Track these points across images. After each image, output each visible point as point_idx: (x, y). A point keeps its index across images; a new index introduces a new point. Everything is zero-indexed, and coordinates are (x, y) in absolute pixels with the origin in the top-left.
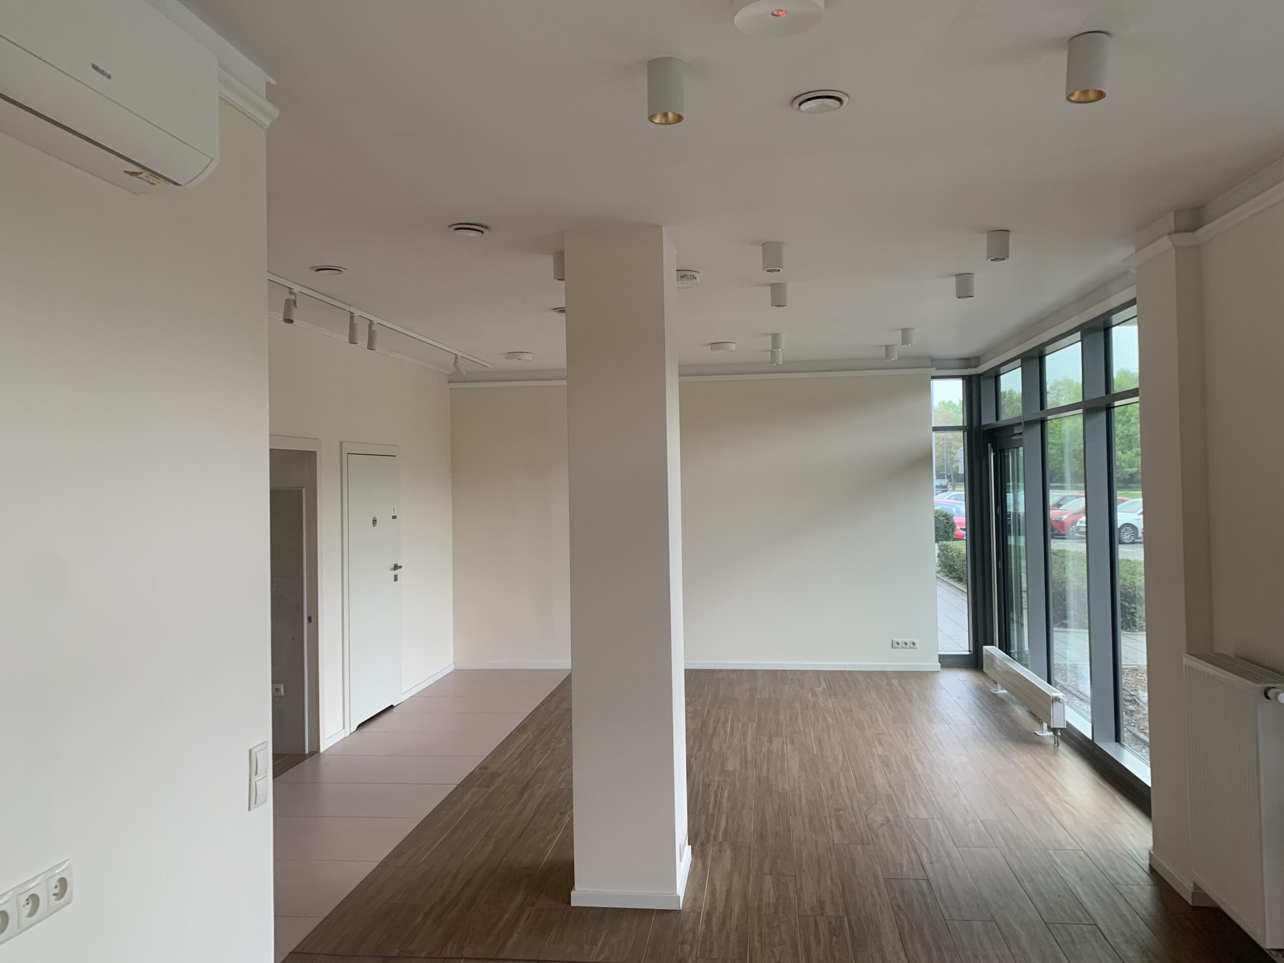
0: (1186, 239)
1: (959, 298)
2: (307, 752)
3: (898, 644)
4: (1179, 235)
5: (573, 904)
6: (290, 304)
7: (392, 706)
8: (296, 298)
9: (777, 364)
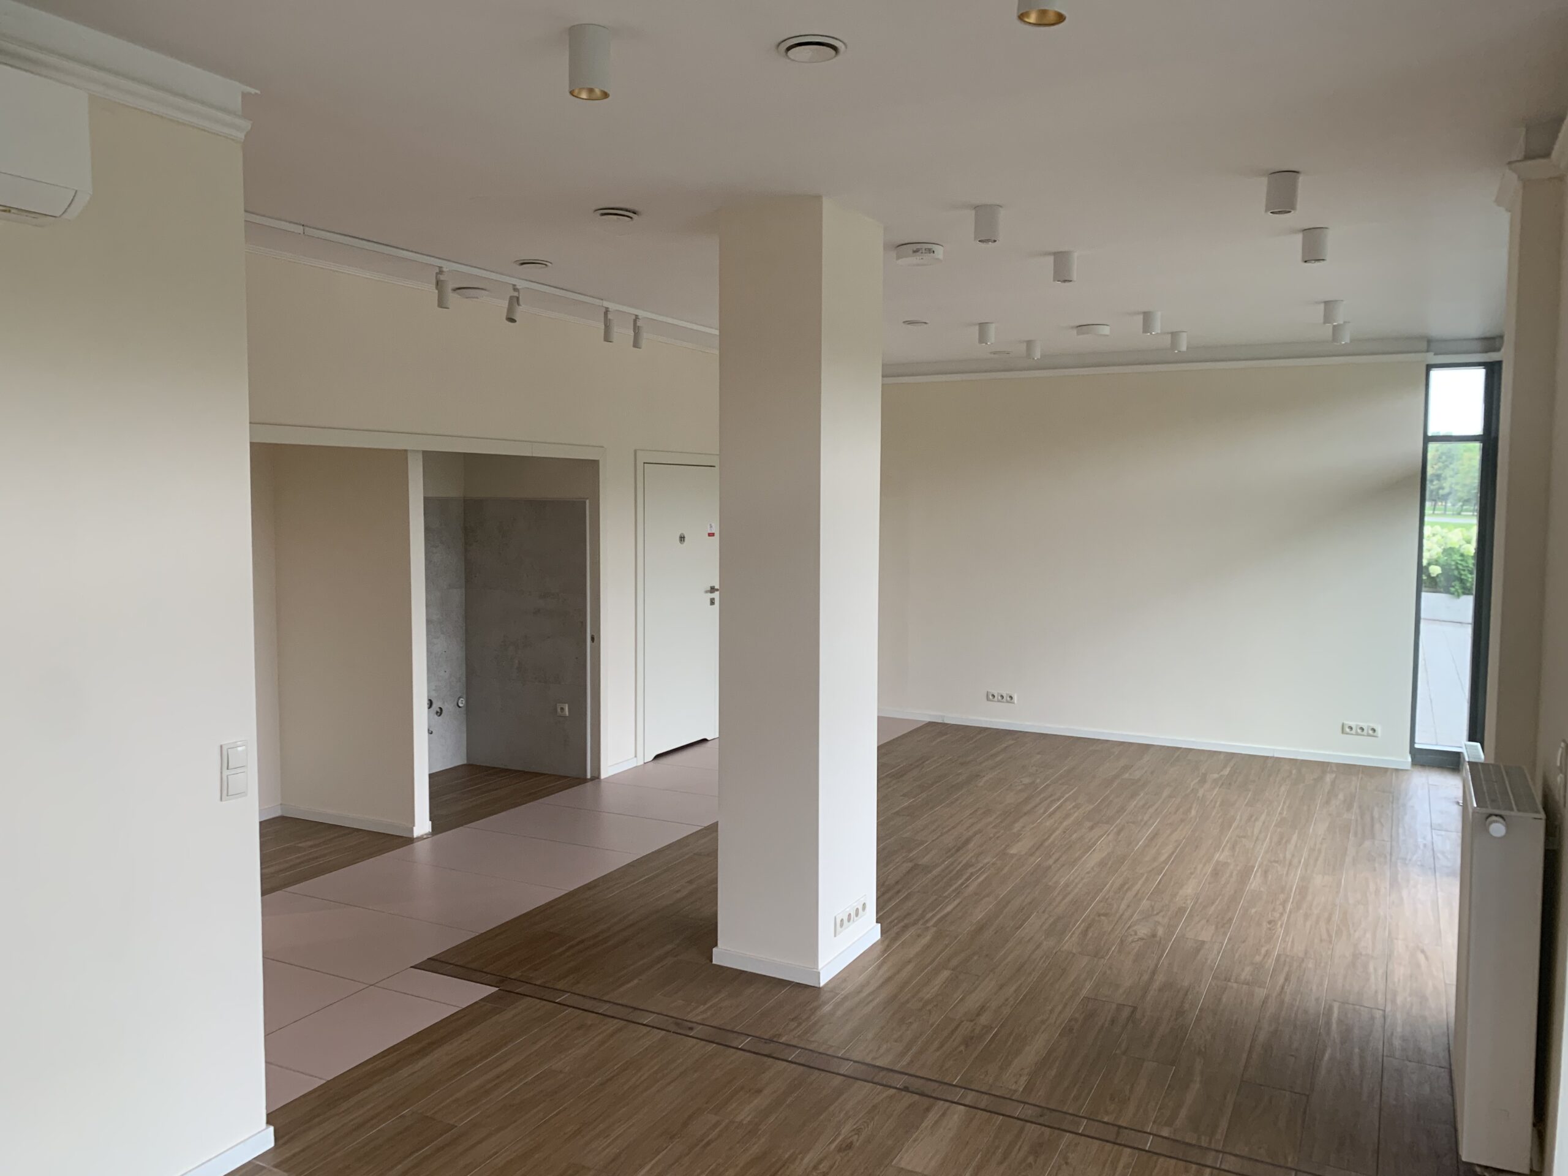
0: (1537, 168)
1: (1306, 262)
2: (589, 776)
3: (1351, 728)
4: (1529, 163)
5: (714, 962)
6: (514, 301)
7: (705, 740)
8: (519, 295)
9: (1180, 351)
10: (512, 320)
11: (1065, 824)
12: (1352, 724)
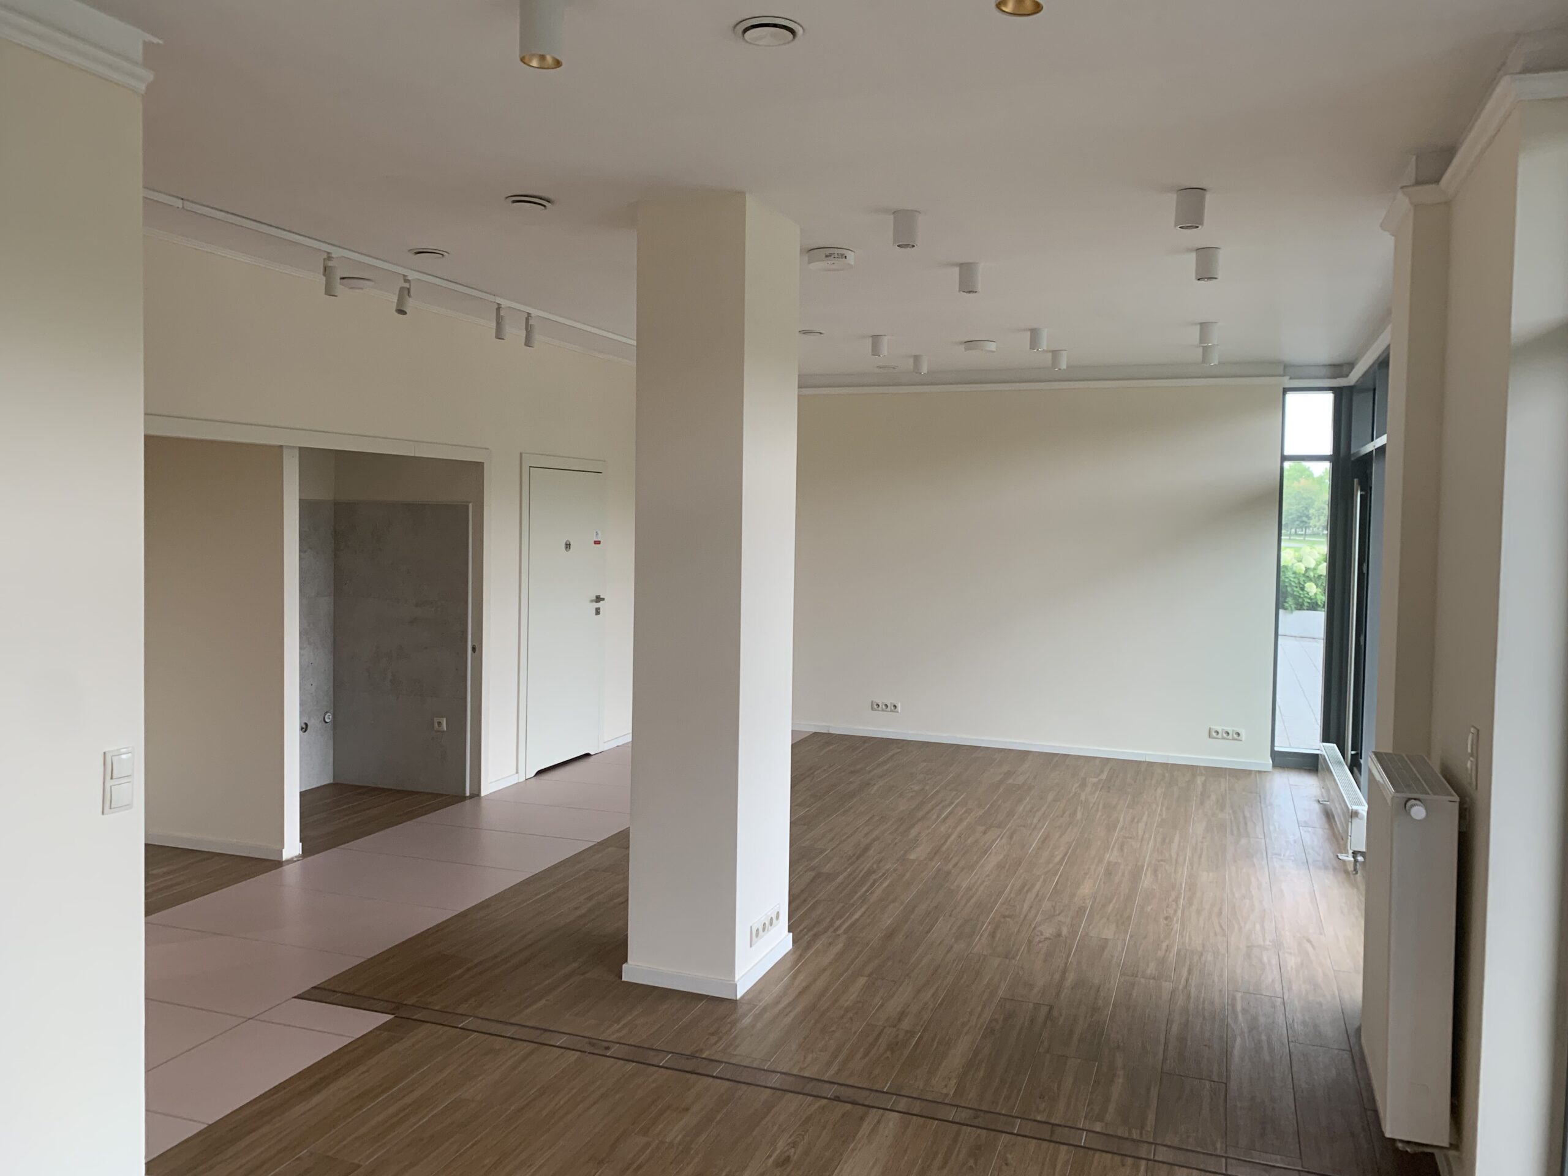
0: (1427, 194)
1: (1199, 279)
2: (468, 794)
3: (1217, 733)
4: (1419, 188)
5: (623, 980)
6: (405, 293)
7: (588, 755)
8: (410, 285)
9: (1060, 369)
10: (402, 312)
11: (959, 829)
12: (1219, 729)
